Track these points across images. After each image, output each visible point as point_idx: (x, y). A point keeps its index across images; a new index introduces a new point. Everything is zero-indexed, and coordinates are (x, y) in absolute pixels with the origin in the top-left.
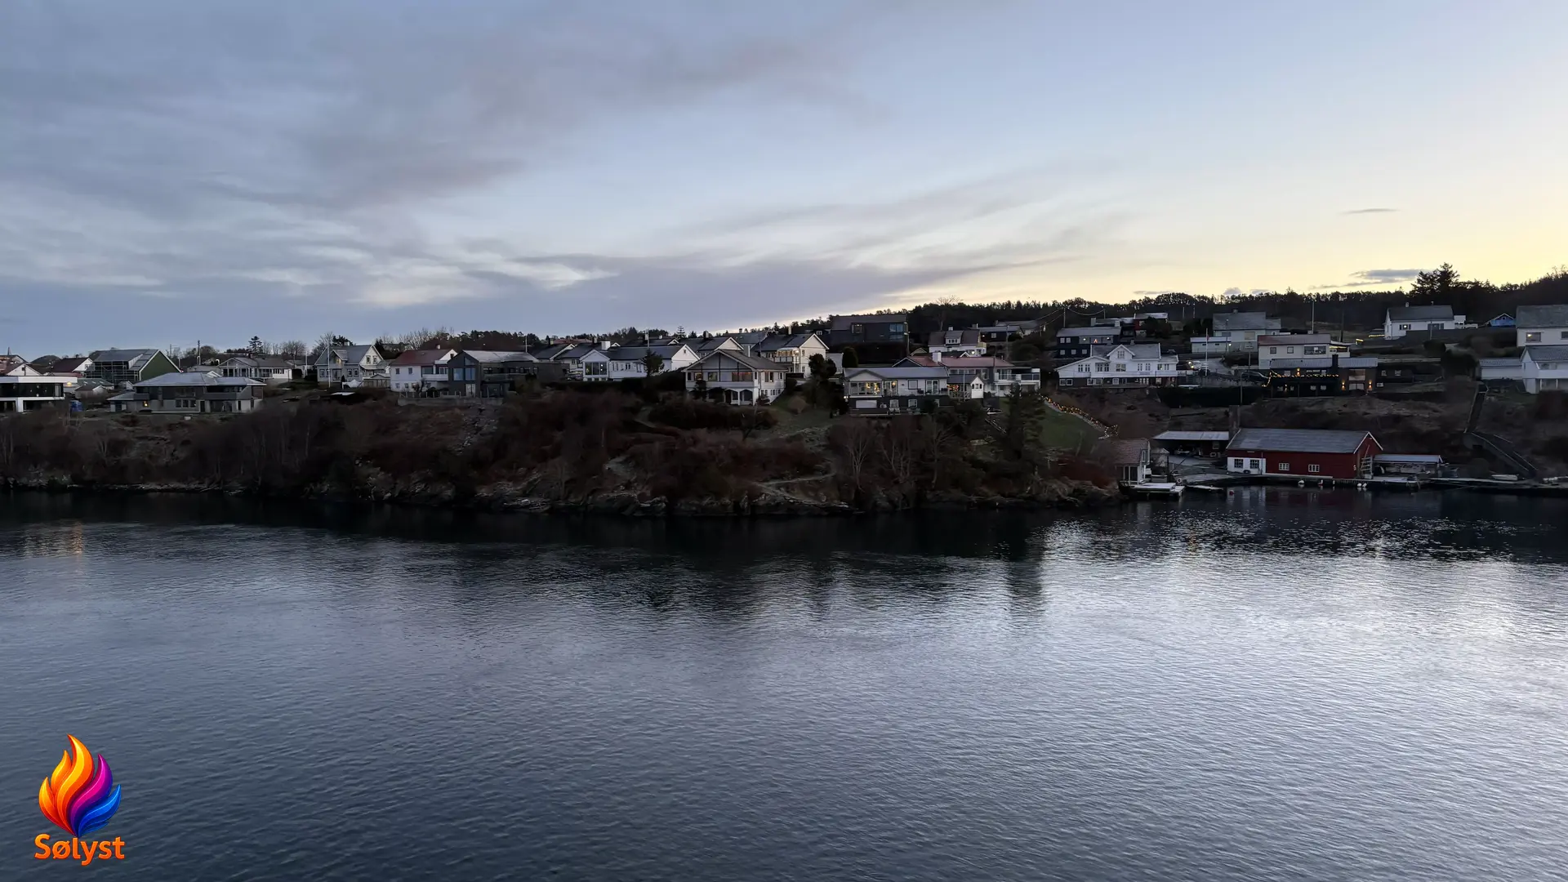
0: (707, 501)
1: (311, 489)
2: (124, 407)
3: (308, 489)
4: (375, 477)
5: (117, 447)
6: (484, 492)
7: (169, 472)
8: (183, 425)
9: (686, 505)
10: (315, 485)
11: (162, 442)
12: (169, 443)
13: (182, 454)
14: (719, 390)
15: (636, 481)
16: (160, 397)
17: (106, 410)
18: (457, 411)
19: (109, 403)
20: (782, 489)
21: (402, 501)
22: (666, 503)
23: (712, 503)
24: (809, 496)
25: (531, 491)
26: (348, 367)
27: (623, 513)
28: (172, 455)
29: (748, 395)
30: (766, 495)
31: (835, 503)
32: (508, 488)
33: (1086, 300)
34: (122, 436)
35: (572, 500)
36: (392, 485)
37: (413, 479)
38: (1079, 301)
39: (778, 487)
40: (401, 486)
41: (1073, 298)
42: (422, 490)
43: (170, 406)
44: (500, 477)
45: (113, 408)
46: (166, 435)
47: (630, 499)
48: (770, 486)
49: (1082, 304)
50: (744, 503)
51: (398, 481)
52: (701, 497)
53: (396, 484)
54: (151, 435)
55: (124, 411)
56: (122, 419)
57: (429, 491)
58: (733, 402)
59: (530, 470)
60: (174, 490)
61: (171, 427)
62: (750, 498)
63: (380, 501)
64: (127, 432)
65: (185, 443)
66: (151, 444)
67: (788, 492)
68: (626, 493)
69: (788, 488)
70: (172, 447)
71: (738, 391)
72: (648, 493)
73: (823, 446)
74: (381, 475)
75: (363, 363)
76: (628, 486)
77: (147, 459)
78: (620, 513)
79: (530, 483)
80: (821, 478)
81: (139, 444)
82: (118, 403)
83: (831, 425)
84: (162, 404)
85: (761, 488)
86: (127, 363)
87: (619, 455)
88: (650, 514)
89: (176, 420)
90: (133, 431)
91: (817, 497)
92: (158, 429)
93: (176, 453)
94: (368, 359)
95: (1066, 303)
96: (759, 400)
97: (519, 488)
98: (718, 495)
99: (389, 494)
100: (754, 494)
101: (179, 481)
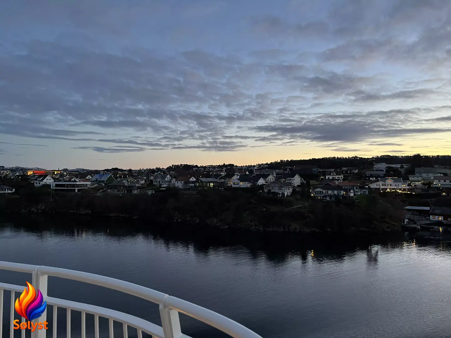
4: (176, 215)
14: (274, 192)
15: (253, 220)
26: (162, 180)
29: (283, 194)
30: (293, 226)
37: (187, 216)
43: (115, 191)
48: (294, 223)
51: (182, 216)
58: (279, 196)
61: (117, 198)
62: (288, 227)
65: (121, 202)
68: (250, 223)
69: (299, 224)
71: (281, 193)
75: (166, 179)
84: (113, 190)
85: (291, 224)
87: (247, 211)
89: (118, 196)
94: (167, 178)
96: (287, 195)
99: (180, 220)
100: (289, 225)
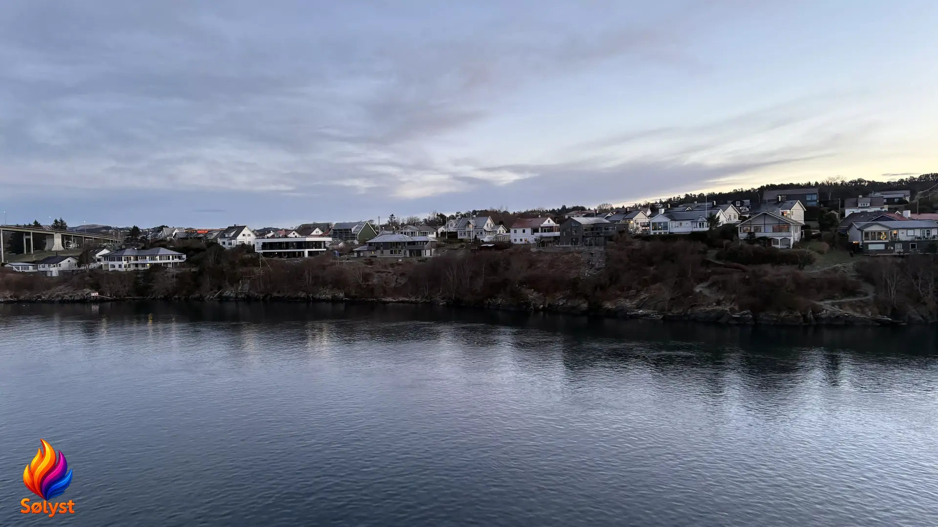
0: (783, 314)
1: (489, 303)
2: (362, 254)
3: (487, 303)
4: (532, 295)
5: (366, 277)
6: (609, 305)
7: (397, 291)
8: (399, 264)
9: (769, 316)
10: (491, 300)
11: (389, 275)
12: (393, 275)
13: (403, 281)
15: (724, 300)
16: (382, 248)
17: (352, 256)
18: (576, 255)
19: (353, 252)
20: (836, 306)
21: (550, 310)
22: (752, 315)
23: (787, 316)
24: (857, 312)
25: (642, 306)
26: (476, 230)
27: (719, 321)
28: (396, 281)
29: (786, 241)
30: (827, 310)
31: (879, 317)
32: (628, 304)
33: (866, 179)
34: (367, 271)
35: (675, 311)
36: (543, 301)
37: (557, 297)
38: (860, 181)
39: (833, 305)
40: (549, 301)
41: (856, 178)
42: (564, 304)
43: (387, 253)
44: (618, 296)
45: (356, 255)
46: (390, 270)
47: (723, 313)
48: (827, 304)
49: (863, 182)
50: (810, 315)
51: (547, 298)
52: (779, 311)
53: (546, 299)
54: (381, 270)
55: (363, 256)
56: (364, 261)
57: (569, 304)
58: (775, 246)
59: (638, 291)
60: (403, 302)
61: (392, 265)
62: (813, 312)
63: (537, 310)
64: (368, 269)
65: (403, 275)
66: (384, 275)
67: (841, 308)
68: (717, 308)
69: (841, 306)
70: (395, 277)
71: (779, 239)
72: (736, 308)
73: (855, 276)
74: (535, 294)
75: (485, 227)
76: (719, 303)
77: (383, 283)
78: (716, 321)
79: (641, 300)
80: (864, 298)
81: (376, 275)
82: (358, 252)
83: (855, 262)
84: (382, 252)
85: (821, 306)
86: (351, 230)
87: (702, 282)
88: (741, 323)
89: (394, 262)
90: (372, 268)
91: (863, 312)
92: (385, 267)
93: (398, 280)
94: (488, 225)
95: (851, 182)
96: (794, 243)
97: (633, 303)
98: (791, 309)
99: (542, 306)
100: (816, 310)
101: (404, 297)
